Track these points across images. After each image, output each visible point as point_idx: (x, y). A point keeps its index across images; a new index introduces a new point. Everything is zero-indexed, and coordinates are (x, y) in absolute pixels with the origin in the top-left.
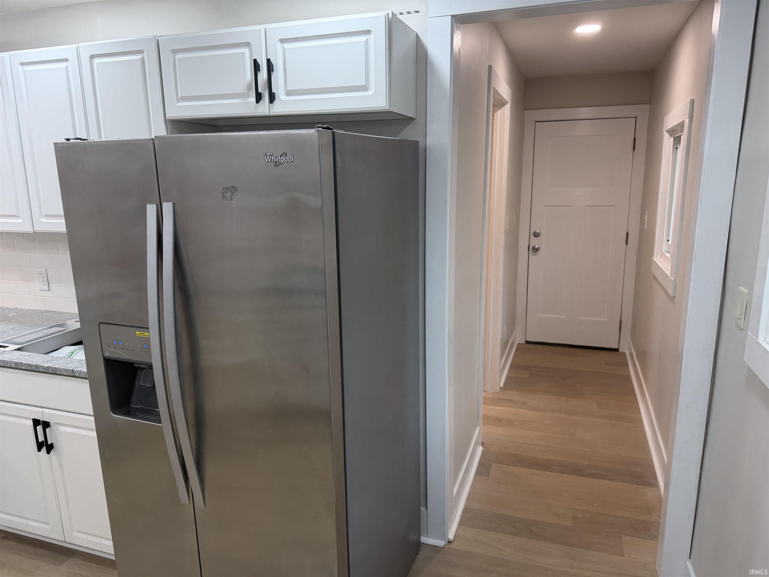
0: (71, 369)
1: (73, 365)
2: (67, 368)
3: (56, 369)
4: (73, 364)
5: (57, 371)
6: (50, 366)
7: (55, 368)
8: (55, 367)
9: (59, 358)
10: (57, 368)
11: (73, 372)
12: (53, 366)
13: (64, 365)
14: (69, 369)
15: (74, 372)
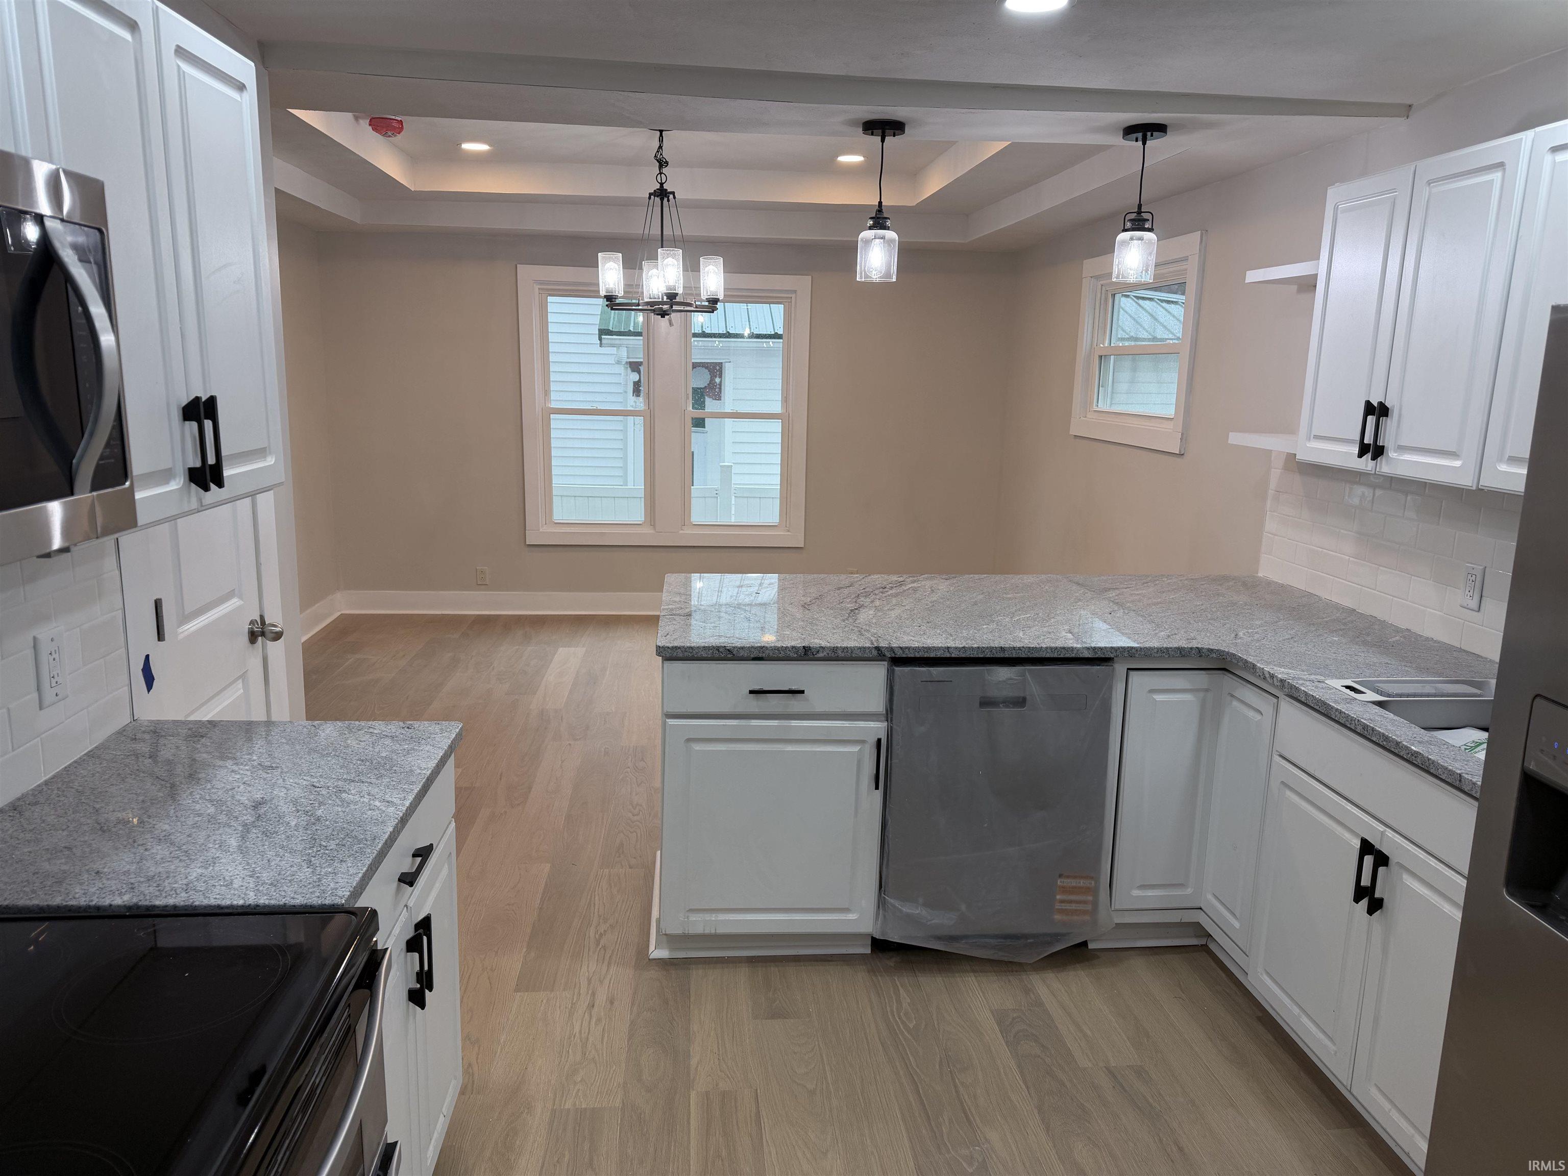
0: (1459, 772)
1: (1466, 767)
2: (1450, 768)
3: (1430, 761)
4: (1466, 765)
5: (1431, 767)
6: (1422, 752)
7: (1429, 759)
8: (1430, 757)
9: (1444, 744)
10: (1433, 762)
11: (1460, 781)
12: (1426, 755)
13: (1447, 759)
14: (1454, 771)
15: (1463, 780)
